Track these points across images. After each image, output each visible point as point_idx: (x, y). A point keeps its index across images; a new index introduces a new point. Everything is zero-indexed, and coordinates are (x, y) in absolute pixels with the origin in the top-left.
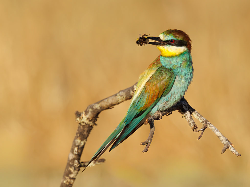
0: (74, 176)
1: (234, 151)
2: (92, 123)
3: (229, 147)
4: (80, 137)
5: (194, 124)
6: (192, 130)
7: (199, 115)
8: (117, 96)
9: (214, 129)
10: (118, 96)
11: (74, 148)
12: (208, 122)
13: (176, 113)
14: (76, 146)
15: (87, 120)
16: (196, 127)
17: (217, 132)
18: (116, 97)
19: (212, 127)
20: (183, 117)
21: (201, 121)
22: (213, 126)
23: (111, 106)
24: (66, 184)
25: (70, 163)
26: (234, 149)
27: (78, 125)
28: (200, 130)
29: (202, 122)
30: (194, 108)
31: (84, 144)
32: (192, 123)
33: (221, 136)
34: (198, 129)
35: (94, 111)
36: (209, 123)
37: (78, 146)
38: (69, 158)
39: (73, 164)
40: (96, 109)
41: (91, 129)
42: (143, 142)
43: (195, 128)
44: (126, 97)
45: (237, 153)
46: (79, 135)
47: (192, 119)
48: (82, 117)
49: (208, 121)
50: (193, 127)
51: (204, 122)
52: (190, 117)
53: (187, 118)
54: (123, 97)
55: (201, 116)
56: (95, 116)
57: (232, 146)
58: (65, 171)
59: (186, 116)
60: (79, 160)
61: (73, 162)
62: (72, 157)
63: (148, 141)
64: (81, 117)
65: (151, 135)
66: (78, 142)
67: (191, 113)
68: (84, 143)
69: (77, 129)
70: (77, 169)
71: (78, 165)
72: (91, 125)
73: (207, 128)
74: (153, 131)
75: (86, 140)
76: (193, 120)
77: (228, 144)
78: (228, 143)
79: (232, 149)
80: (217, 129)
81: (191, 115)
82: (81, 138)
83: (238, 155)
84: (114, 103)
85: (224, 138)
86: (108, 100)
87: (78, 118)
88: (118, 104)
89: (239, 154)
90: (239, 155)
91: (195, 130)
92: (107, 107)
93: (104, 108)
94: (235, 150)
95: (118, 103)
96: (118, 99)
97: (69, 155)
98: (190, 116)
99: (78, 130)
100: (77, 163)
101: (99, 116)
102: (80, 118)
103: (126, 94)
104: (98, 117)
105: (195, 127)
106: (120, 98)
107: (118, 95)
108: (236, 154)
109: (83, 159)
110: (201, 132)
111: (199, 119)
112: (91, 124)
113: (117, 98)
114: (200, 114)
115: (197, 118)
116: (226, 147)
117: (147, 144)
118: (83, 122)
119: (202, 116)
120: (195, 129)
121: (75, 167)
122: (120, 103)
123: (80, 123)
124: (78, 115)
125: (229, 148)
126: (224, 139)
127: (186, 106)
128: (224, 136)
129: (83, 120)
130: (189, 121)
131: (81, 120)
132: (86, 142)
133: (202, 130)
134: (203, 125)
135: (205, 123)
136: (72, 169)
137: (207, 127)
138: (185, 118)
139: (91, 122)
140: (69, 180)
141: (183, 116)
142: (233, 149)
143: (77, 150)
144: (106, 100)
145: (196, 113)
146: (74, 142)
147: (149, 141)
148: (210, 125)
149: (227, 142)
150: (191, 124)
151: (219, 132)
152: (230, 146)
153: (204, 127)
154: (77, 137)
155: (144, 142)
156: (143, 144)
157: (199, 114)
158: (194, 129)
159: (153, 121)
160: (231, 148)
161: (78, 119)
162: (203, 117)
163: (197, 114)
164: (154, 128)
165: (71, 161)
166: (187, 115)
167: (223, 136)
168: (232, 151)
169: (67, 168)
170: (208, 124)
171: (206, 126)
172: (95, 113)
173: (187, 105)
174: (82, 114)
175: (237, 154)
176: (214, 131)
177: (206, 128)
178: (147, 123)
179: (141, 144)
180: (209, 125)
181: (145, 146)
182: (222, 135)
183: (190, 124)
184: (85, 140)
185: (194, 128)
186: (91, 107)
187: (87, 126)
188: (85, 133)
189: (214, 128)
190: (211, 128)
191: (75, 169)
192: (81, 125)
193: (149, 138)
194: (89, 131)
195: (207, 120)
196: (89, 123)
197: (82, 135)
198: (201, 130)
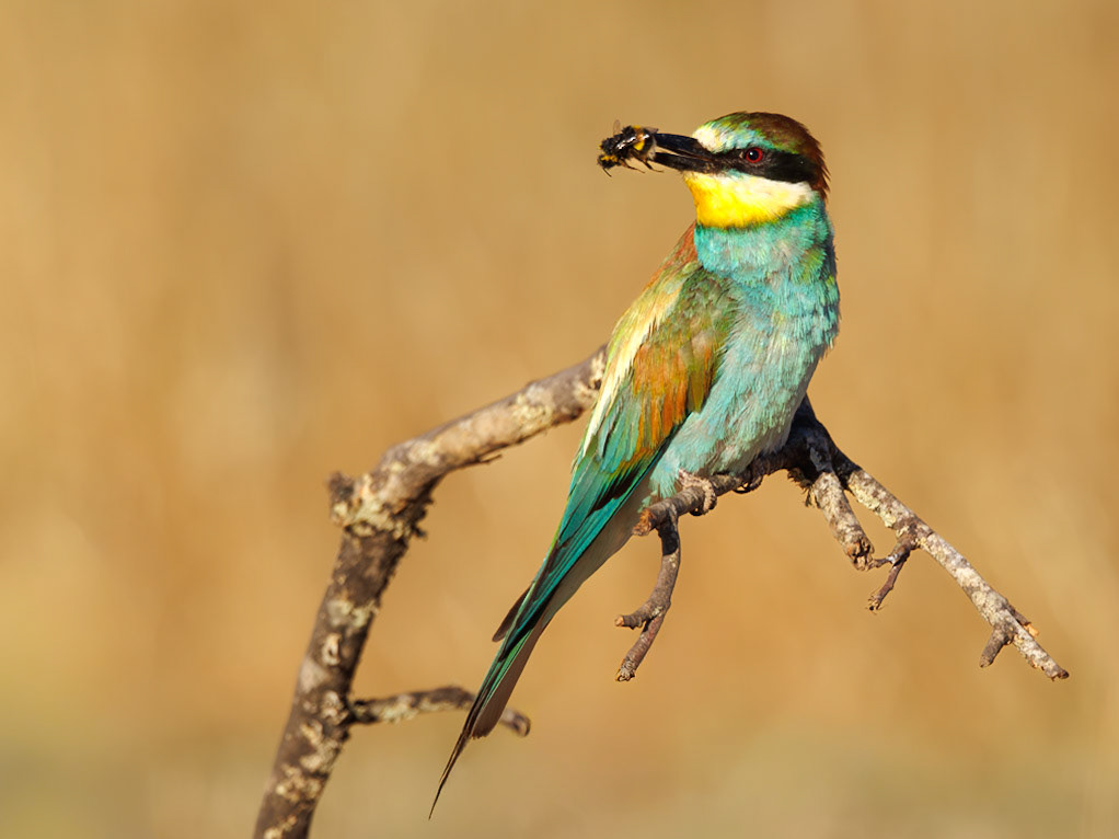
0: (323, 764)
1: (1038, 654)
2: (404, 526)
3: (1015, 638)
4: (348, 588)
5: (859, 532)
6: (849, 561)
7: (880, 491)
8: (515, 407)
9: (947, 557)
10: (521, 407)
11: (324, 637)
12: (919, 527)
13: (778, 483)
14: (331, 630)
15: (381, 512)
16: (869, 547)
17: (959, 571)
18: (512, 412)
19: (937, 546)
20: (808, 502)
21: (889, 520)
22: (941, 540)
23: (487, 449)
24: (288, 801)
25: (307, 706)
26: (1038, 647)
27: (340, 533)
28: (886, 561)
29: (893, 527)
30: (857, 463)
31: (370, 620)
32: (848, 530)
33: (978, 589)
34: (873, 556)
35: (412, 474)
36: (923, 531)
37: (342, 629)
38: (299, 683)
39: (319, 711)
40: (423, 465)
41: (400, 555)
42: (629, 612)
43: (863, 550)
44: (554, 412)
45: (1050, 665)
46: (347, 581)
47: (850, 511)
48: (361, 501)
49: (919, 520)
50: (852, 546)
51: (901, 525)
52: (840, 502)
53: (827, 508)
54: (541, 410)
55: (891, 498)
56: (415, 495)
57: (1028, 631)
58: (284, 739)
59: (821, 498)
60: (344, 690)
61: (320, 702)
62: (315, 677)
63: (653, 608)
64: (354, 499)
65: (667, 583)
66: (339, 609)
67: (844, 485)
68: (368, 616)
69: (337, 551)
70: (338, 733)
71: (339, 712)
72: (398, 535)
73: (918, 550)
74: (674, 565)
75: (378, 604)
76: (854, 516)
77: (1009, 624)
78: (1011, 619)
79: (1029, 648)
80: (959, 557)
81: (846, 491)
82: (352, 592)
83: (1055, 673)
84: (500, 439)
85: (992, 595)
86: (473, 425)
87: (339, 502)
88: (520, 440)
89: (1057, 667)
90: (1059, 675)
91: (861, 560)
92: (471, 456)
93: (457, 458)
94: (1043, 651)
95: (518, 436)
96: (519, 418)
97: (300, 670)
98: (840, 496)
99: (340, 557)
100: (334, 706)
101: (436, 494)
102: (350, 505)
103: (555, 398)
104: (430, 501)
105: (861, 548)
106: (529, 416)
107: (520, 399)
108: (1047, 670)
109: (361, 688)
110: (888, 569)
111: (879, 511)
112: (399, 529)
113: (515, 414)
114: (884, 490)
115: (873, 507)
116: (1001, 637)
117: (649, 621)
118: (364, 523)
119: (895, 498)
120: (863, 558)
121: (328, 721)
122: (528, 437)
123: (349, 529)
124: (343, 490)
125: (1012, 640)
126: (992, 603)
127: (821, 452)
128: (992, 590)
129: (361, 515)
130: (834, 522)
131: (356, 511)
132: (376, 611)
133: (894, 562)
134: (900, 540)
135: (905, 529)
136: (313, 735)
137: (914, 548)
138: (818, 505)
139: (399, 525)
140: (300, 784)
141: (809, 496)
142: (1032, 645)
143: (334, 648)
144: (467, 425)
145: (866, 485)
146: (324, 609)
147: (657, 611)
148: (930, 538)
149: (1007, 613)
150: (845, 534)
151: (971, 568)
152: (1021, 630)
153: (904, 546)
154: (337, 589)
155: (635, 616)
156: (629, 623)
157: (880, 486)
158: (859, 555)
159: (673, 518)
160: (1026, 643)
161: (341, 508)
162: (899, 503)
163: (872, 488)
164: (679, 552)
165: (307, 697)
166: (829, 493)
167: (988, 588)
168: (1029, 654)
169: (291, 727)
170: (920, 534)
171: (912, 542)
172: (416, 484)
173: (827, 449)
174: (357, 487)
175: (1051, 667)
176: (948, 566)
177: (912, 552)
178: (646, 528)
179: (618, 623)
180: (923, 539)
181: (638, 630)
182: (981, 585)
183: (842, 534)
184: (372, 602)
185: (858, 551)
186: (400, 455)
187: (383, 538)
188: (373, 571)
189: (947, 552)
190: (933, 553)
191: (326, 733)
192: (354, 535)
193: (655, 596)
194: (388, 562)
195: (916, 517)
196: (390, 526)
197: (361, 579)
198: (891, 558)
